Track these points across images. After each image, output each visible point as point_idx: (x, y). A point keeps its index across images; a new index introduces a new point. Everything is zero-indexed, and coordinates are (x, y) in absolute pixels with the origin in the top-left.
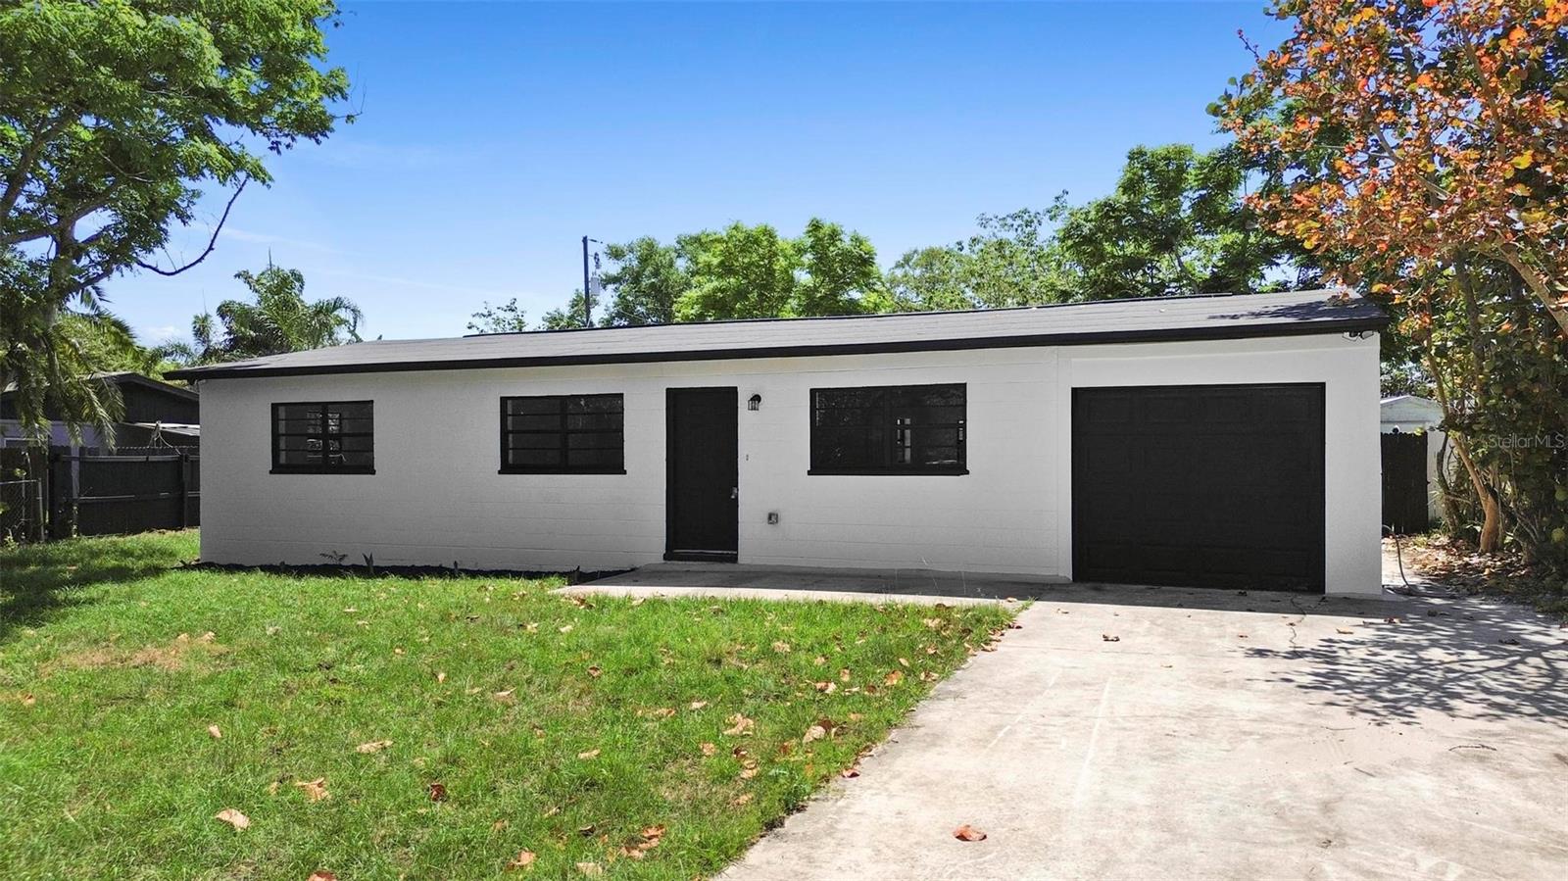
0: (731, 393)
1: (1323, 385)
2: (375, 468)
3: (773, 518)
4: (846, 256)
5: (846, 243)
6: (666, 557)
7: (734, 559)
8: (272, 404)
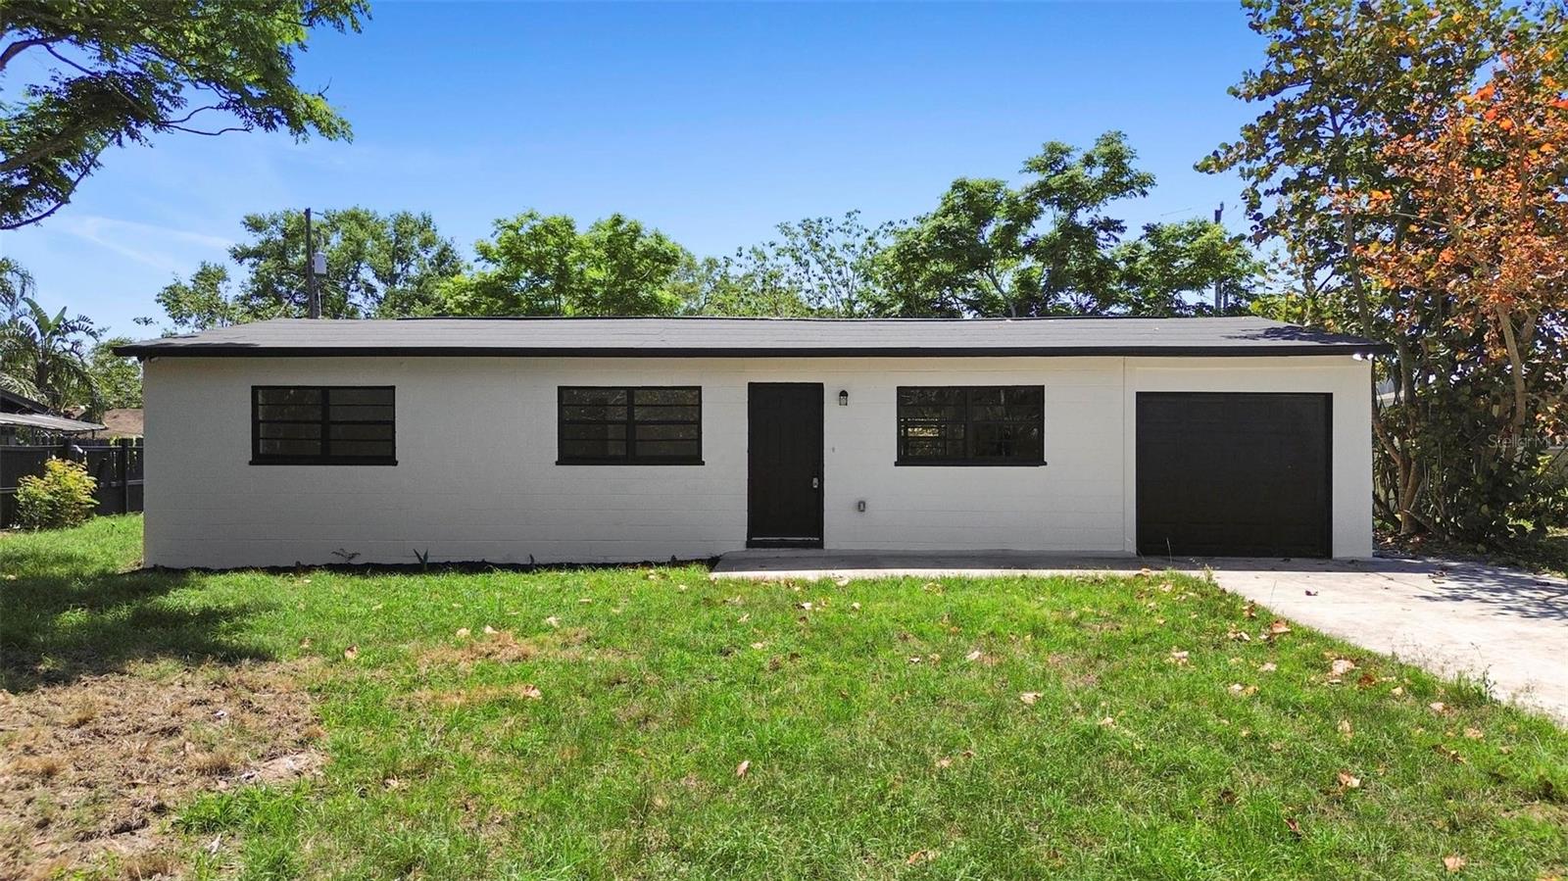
0: (818, 389)
1: (1329, 397)
2: (397, 459)
3: (861, 506)
4: (648, 253)
5: (647, 241)
6: (750, 544)
7: (820, 545)
8: (252, 387)
